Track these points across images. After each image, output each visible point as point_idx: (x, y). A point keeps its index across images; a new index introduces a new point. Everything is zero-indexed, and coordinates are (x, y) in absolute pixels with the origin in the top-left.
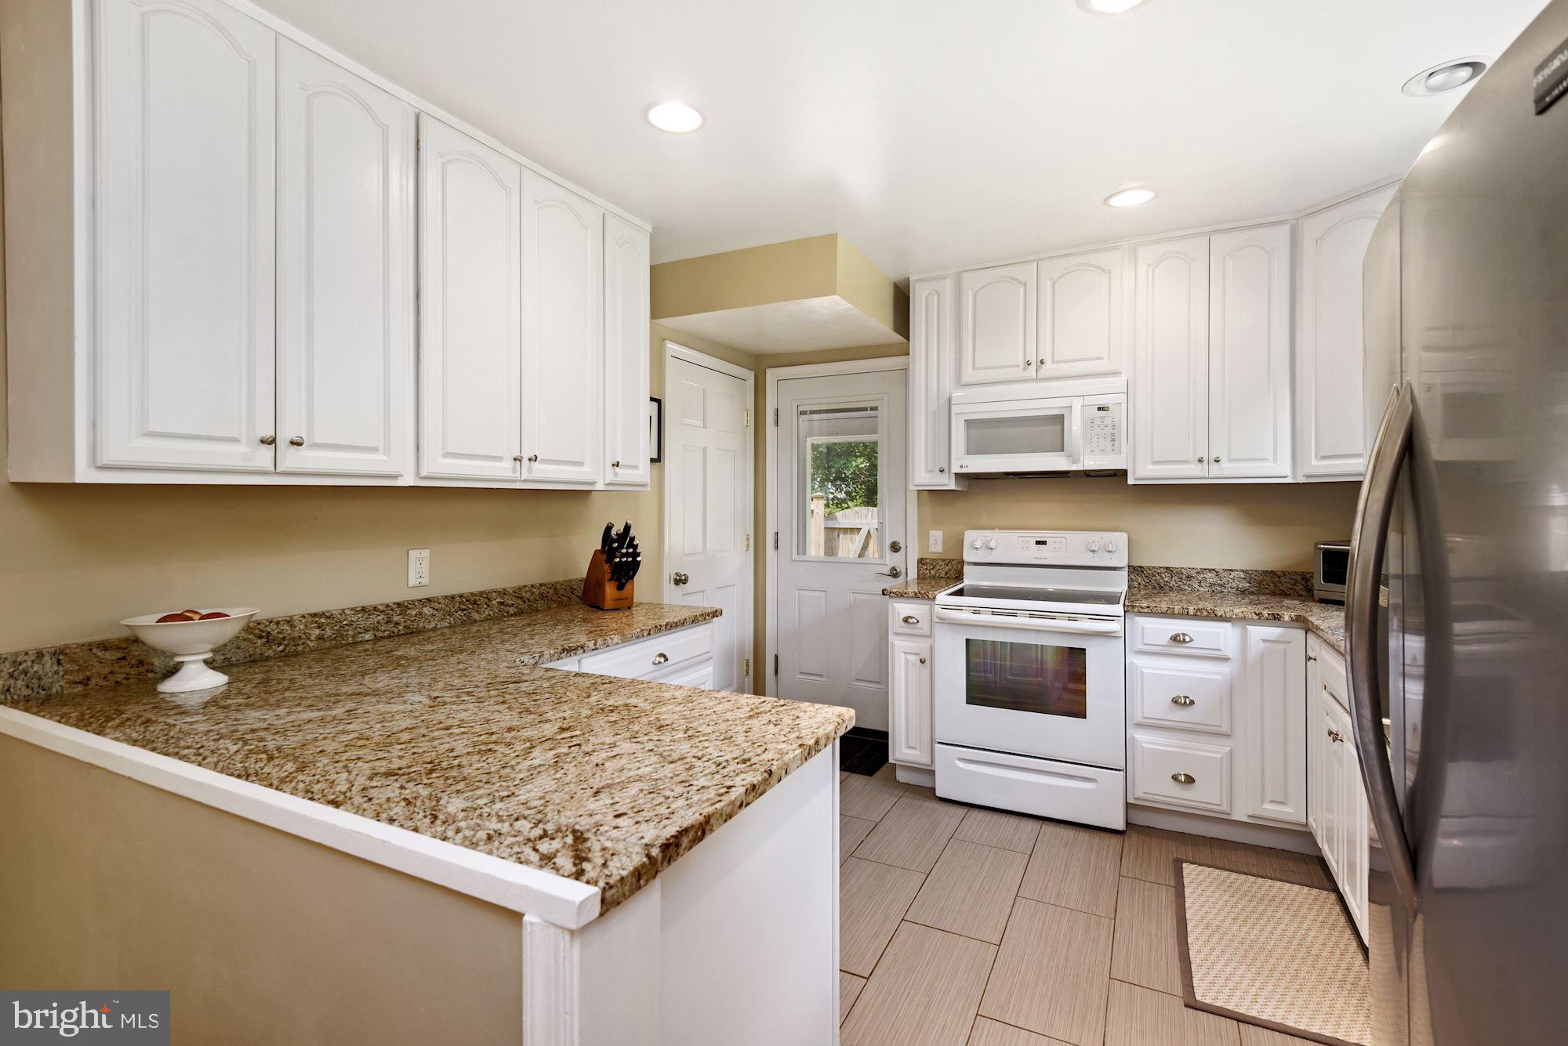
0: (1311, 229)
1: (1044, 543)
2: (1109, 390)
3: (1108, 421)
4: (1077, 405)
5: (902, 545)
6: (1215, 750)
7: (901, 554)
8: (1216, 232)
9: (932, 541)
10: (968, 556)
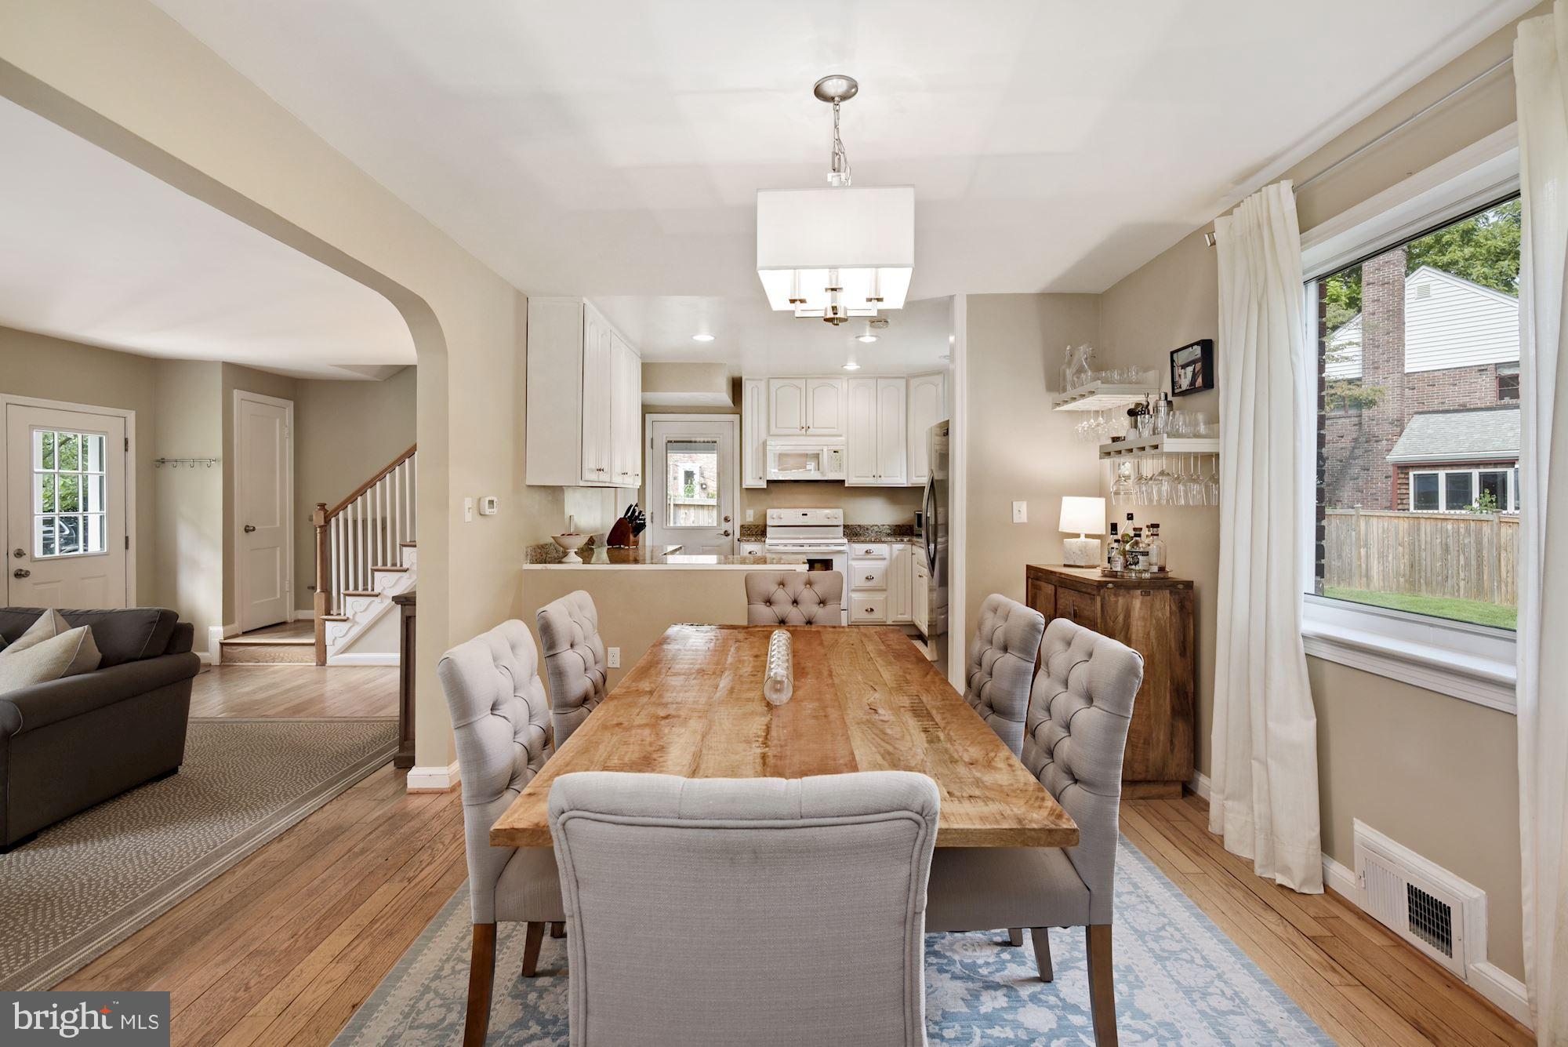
0: (914, 382)
1: (806, 515)
2: (838, 442)
3: (838, 457)
4: (825, 450)
5: (731, 518)
6: (880, 596)
7: (730, 523)
8: (880, 378)
9: (747, 516)
10: (769, 522)
